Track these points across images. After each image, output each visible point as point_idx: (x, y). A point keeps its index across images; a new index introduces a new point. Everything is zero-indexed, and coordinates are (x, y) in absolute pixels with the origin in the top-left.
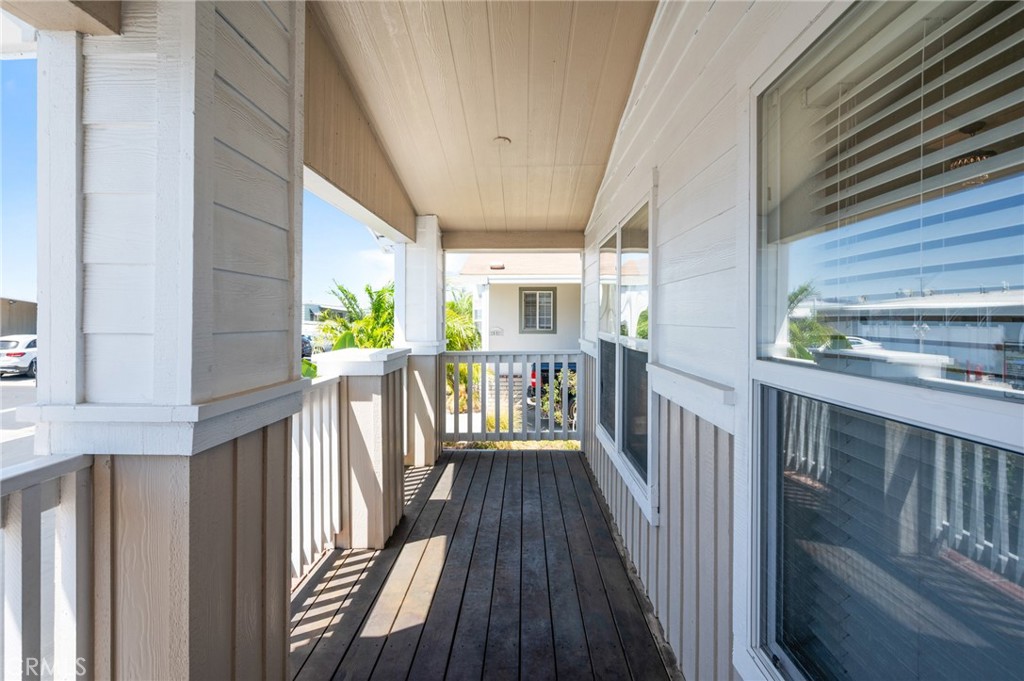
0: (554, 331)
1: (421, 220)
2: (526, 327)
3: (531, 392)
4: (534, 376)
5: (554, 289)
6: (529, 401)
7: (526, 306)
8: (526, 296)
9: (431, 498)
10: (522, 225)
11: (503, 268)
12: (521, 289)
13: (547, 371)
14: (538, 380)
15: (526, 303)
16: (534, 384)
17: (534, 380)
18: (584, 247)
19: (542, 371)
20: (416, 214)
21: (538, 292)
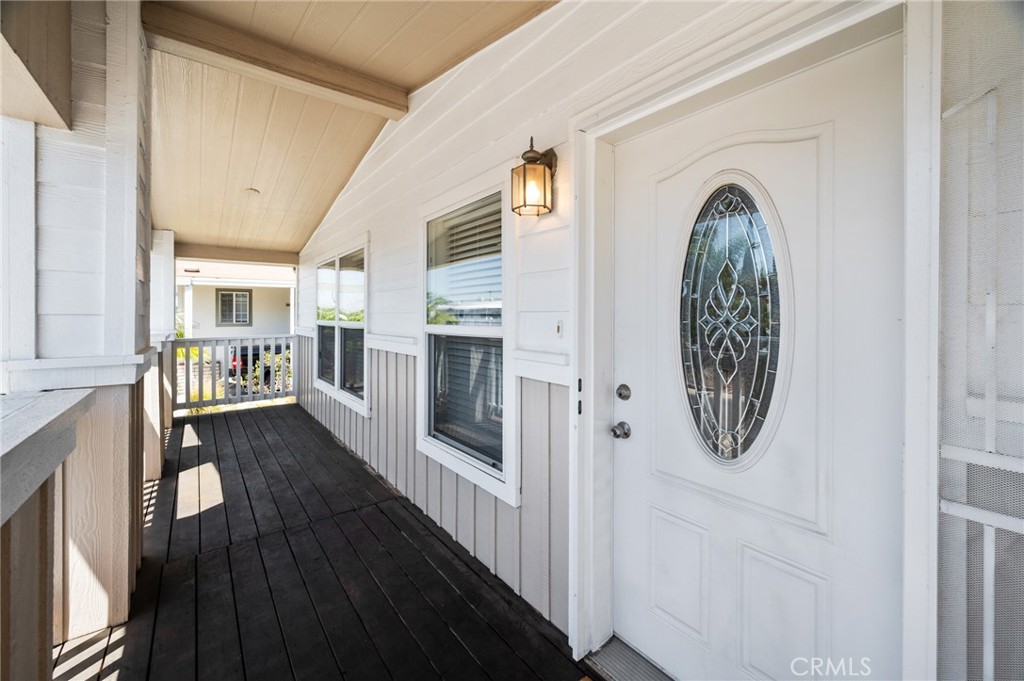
0: (250, 324)
1: (156, 233)
2: (222, 321)
3: (232, 373)
4: (234, 360)
5: (250, 291)
6: (230, 380)
7: (223, 305)
8: (223, 295)
9: (183, 446)
10: (250, 246)
11: (198, 271)
12: (218, 290)
13: (246, 355)
14: (239, 363)
15: (223, 301)
16: (235, 366)
17: (235, 363)
18: (298, 263)
19: (242, 356)
20: (153, 228)
21: (234, 293)
